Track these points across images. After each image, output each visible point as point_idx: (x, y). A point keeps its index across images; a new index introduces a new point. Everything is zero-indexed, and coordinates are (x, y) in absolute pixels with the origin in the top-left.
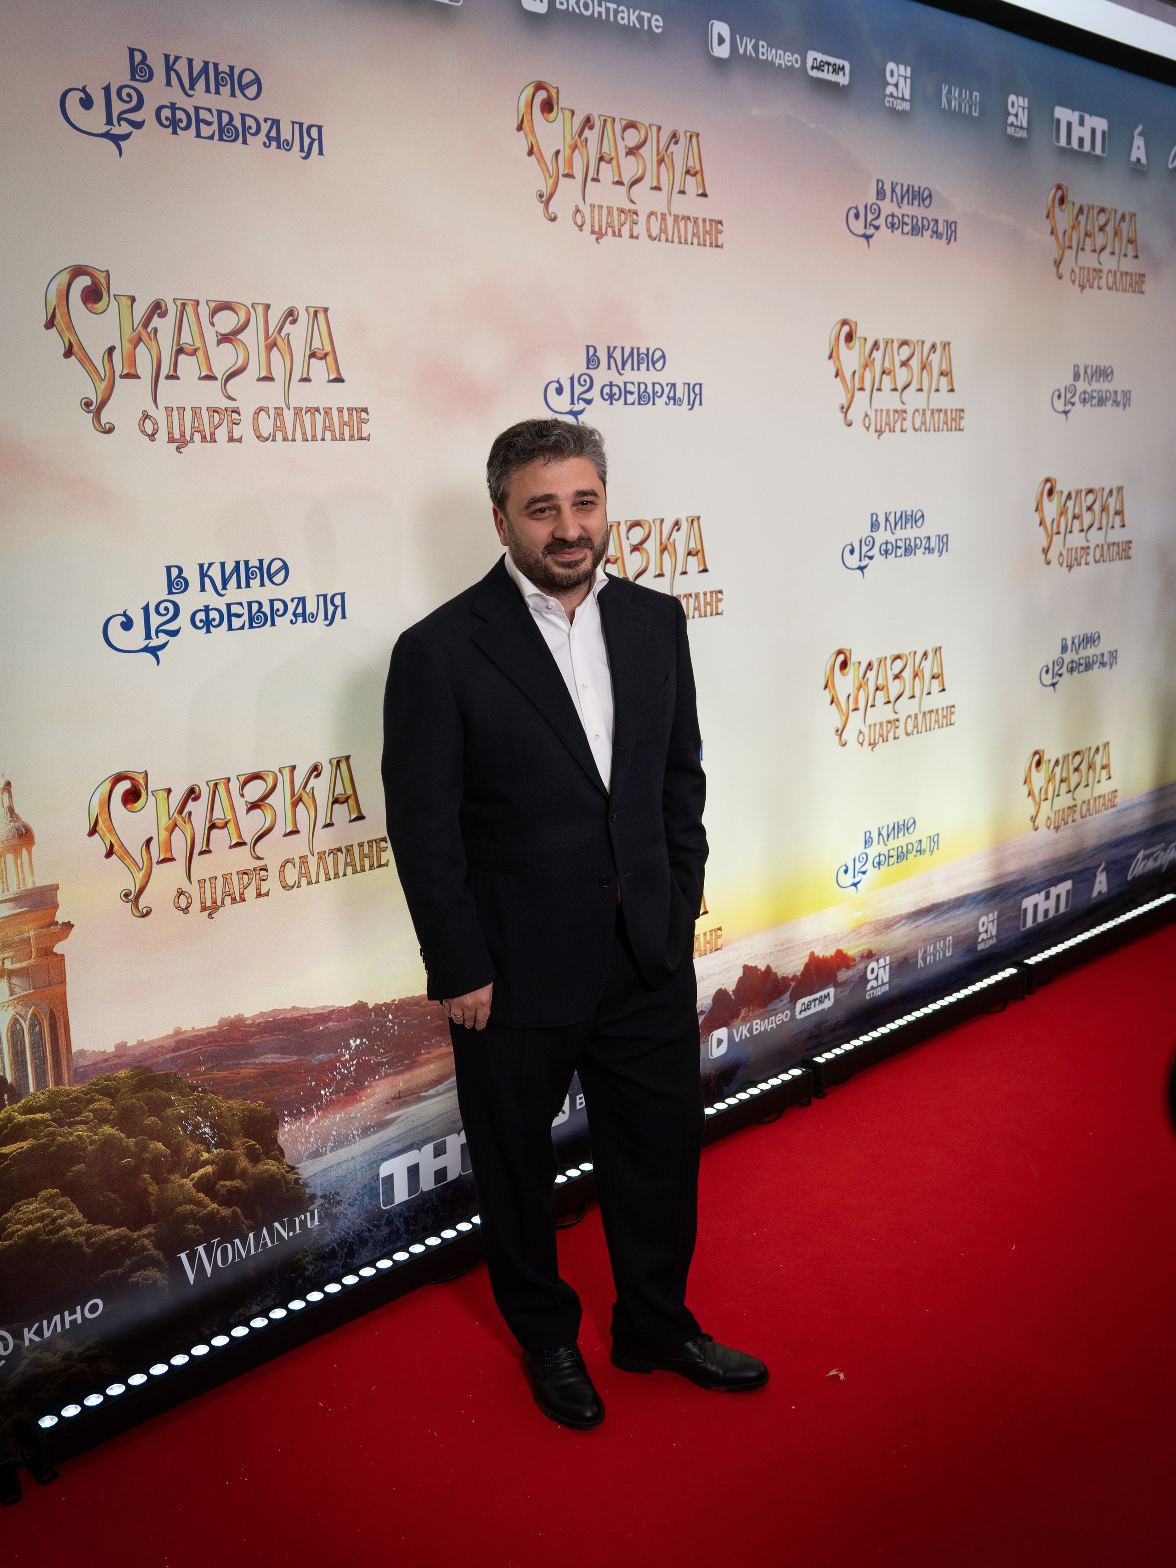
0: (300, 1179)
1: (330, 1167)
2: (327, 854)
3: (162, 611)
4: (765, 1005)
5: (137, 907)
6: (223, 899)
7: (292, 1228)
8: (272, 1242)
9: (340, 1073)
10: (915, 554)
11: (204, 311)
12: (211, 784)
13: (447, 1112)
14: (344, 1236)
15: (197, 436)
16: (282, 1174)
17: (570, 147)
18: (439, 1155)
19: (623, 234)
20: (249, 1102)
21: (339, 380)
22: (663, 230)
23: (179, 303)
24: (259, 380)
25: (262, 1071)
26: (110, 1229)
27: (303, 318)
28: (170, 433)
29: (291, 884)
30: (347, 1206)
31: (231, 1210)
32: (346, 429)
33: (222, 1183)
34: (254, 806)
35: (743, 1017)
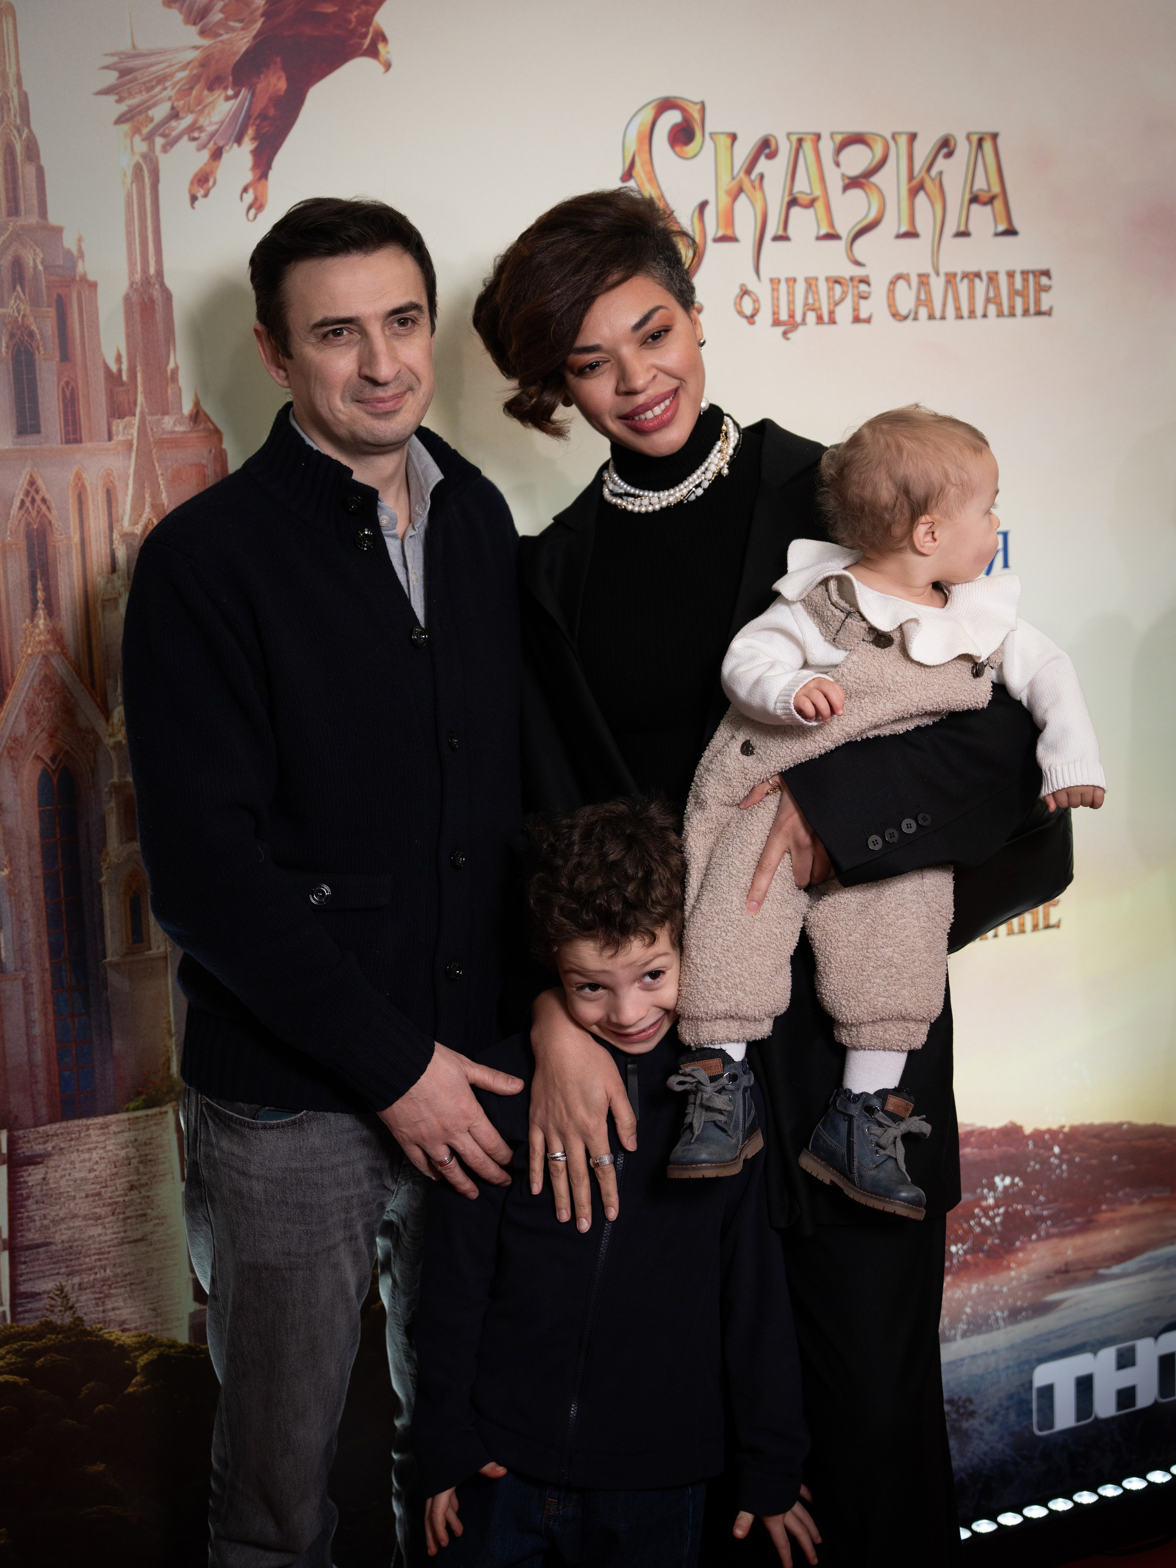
9: (980, 1224)
11: (827, 147)
15: (811, 317)
18: (1125, 1367)
21: (1011, 232)
23: (794, 138)
24: (899, 236)
27: (963, 150)
28: (775, 313)
32: (1019, 302)
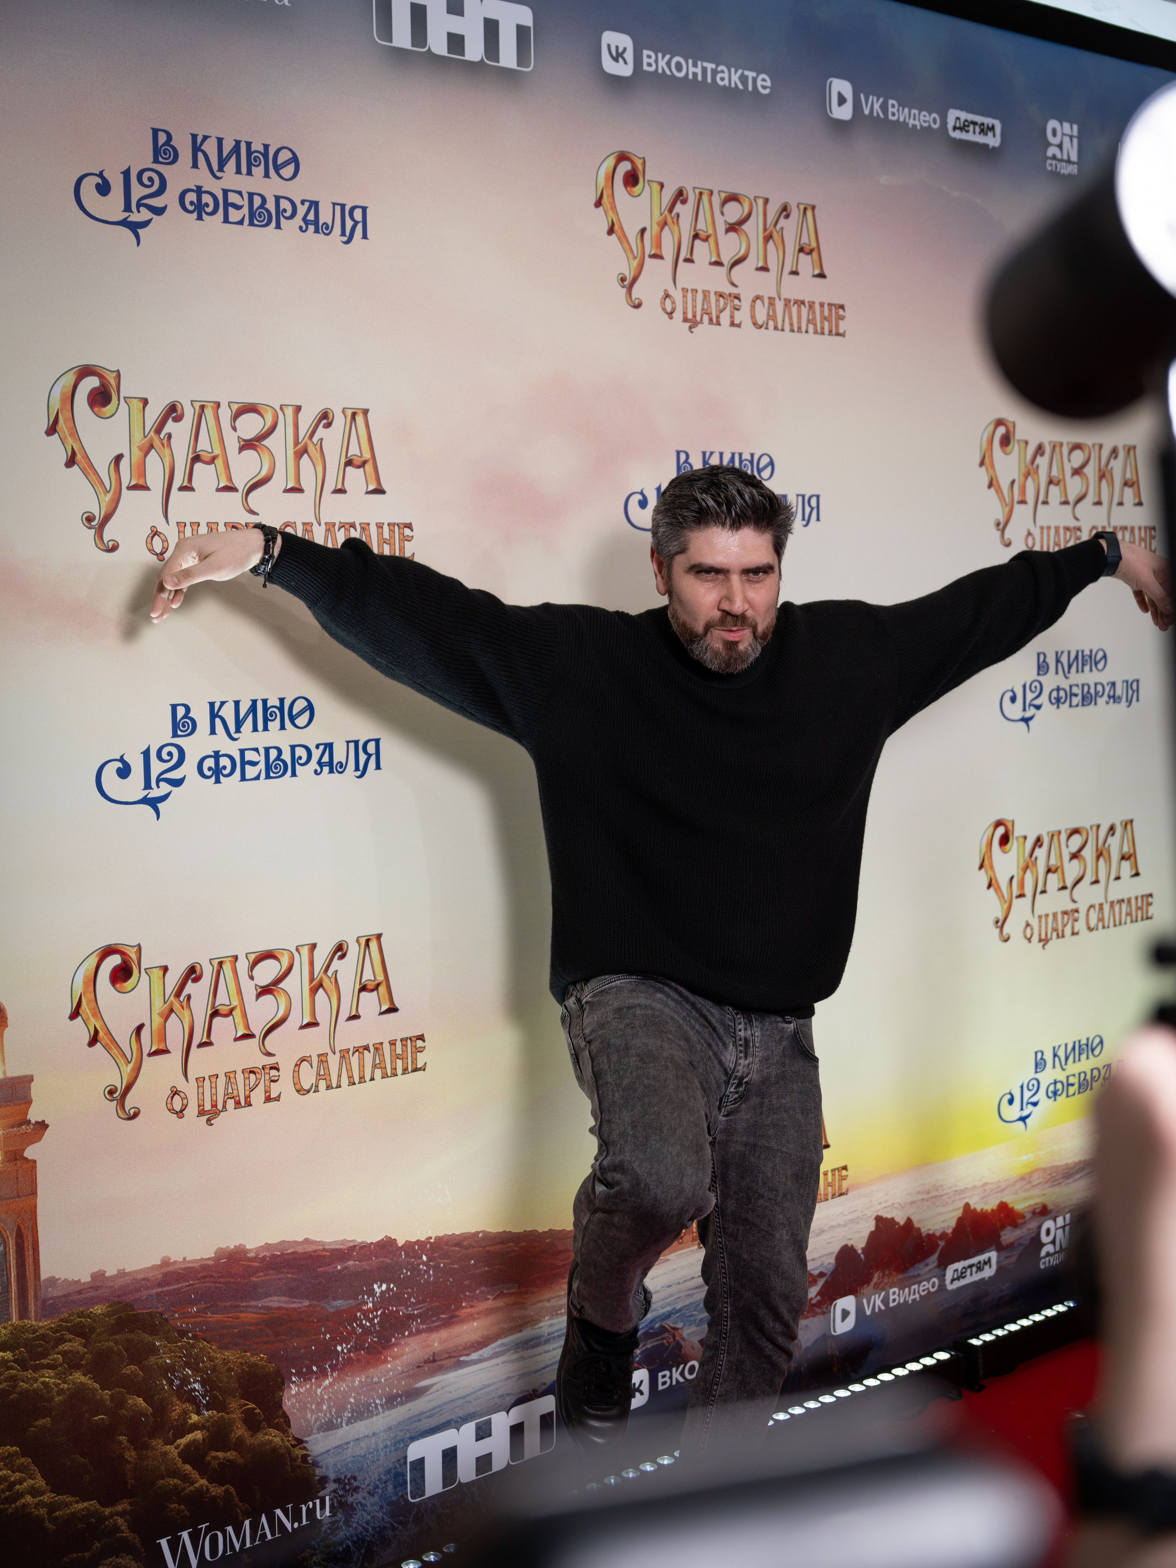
0: (308, 1456)
1: (347, 1444)
2: (351, 1053)
3: (165, 756)
4: (904, 1270)
5: (123, 1107)
6: (225, 1102)
7: (297, 1517)
8: (273, 1534)
9: (361, 1326)
10: (1096, 704)
11: (225, 414)
12: (215, 963)
13: (494, 1383)
14: (361, 1533)
16: (287, 1448)
17: (658, 224)
18: (482, 1438)
19: (722, 322)
20: (248, 1354)
21: (379, 491)
22: (772, 317)
23: (198, 405)
24: (286, 491)
25: (267, 1317)
26: (77, 1502)
27: (339, 422)
29: (307, 1087)
30: (366, 1494)
31: (223, 1488)
32: (386, 549)
33: (214, 1454)
34: (265, 991)
35: (876, 1284)
